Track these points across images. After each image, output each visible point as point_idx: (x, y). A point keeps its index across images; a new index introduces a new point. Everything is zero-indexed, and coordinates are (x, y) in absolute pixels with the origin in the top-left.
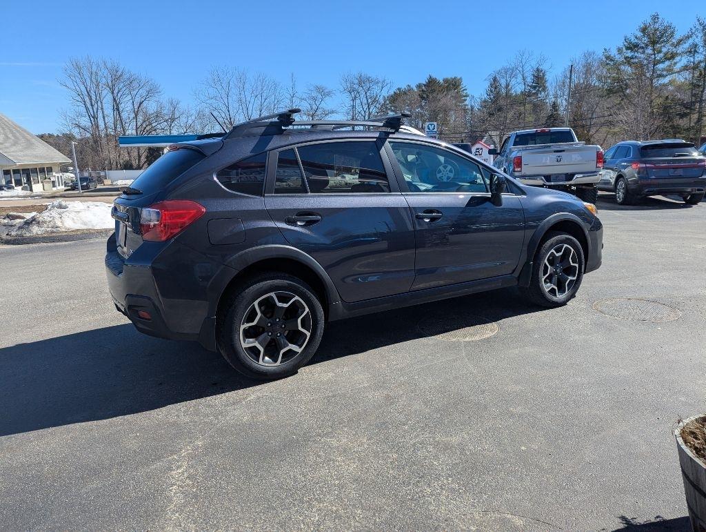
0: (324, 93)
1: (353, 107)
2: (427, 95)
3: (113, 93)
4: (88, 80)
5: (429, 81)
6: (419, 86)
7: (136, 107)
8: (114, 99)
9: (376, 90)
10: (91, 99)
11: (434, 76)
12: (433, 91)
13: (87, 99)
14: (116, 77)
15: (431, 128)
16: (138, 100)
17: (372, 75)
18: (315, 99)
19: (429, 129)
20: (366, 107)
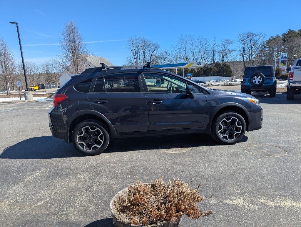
0: (229, 42)
1: (244, 48)
2: (287, 39)
3: (143, 49)
4: (135, 45)
5: (289, 32)
6: (283, 35)
7: (151, 54)
8: (143, 52)
9: (256, 39)
10: (135, 52)
11: (292, 29)
12: (291, 37)
13: (134, 52)
14: (145, 43)
15: (284, 56)
16: (151, 51)
17: (254, 32)
18: (224, 46)
19: (282, 56)
20: (250, 47)
